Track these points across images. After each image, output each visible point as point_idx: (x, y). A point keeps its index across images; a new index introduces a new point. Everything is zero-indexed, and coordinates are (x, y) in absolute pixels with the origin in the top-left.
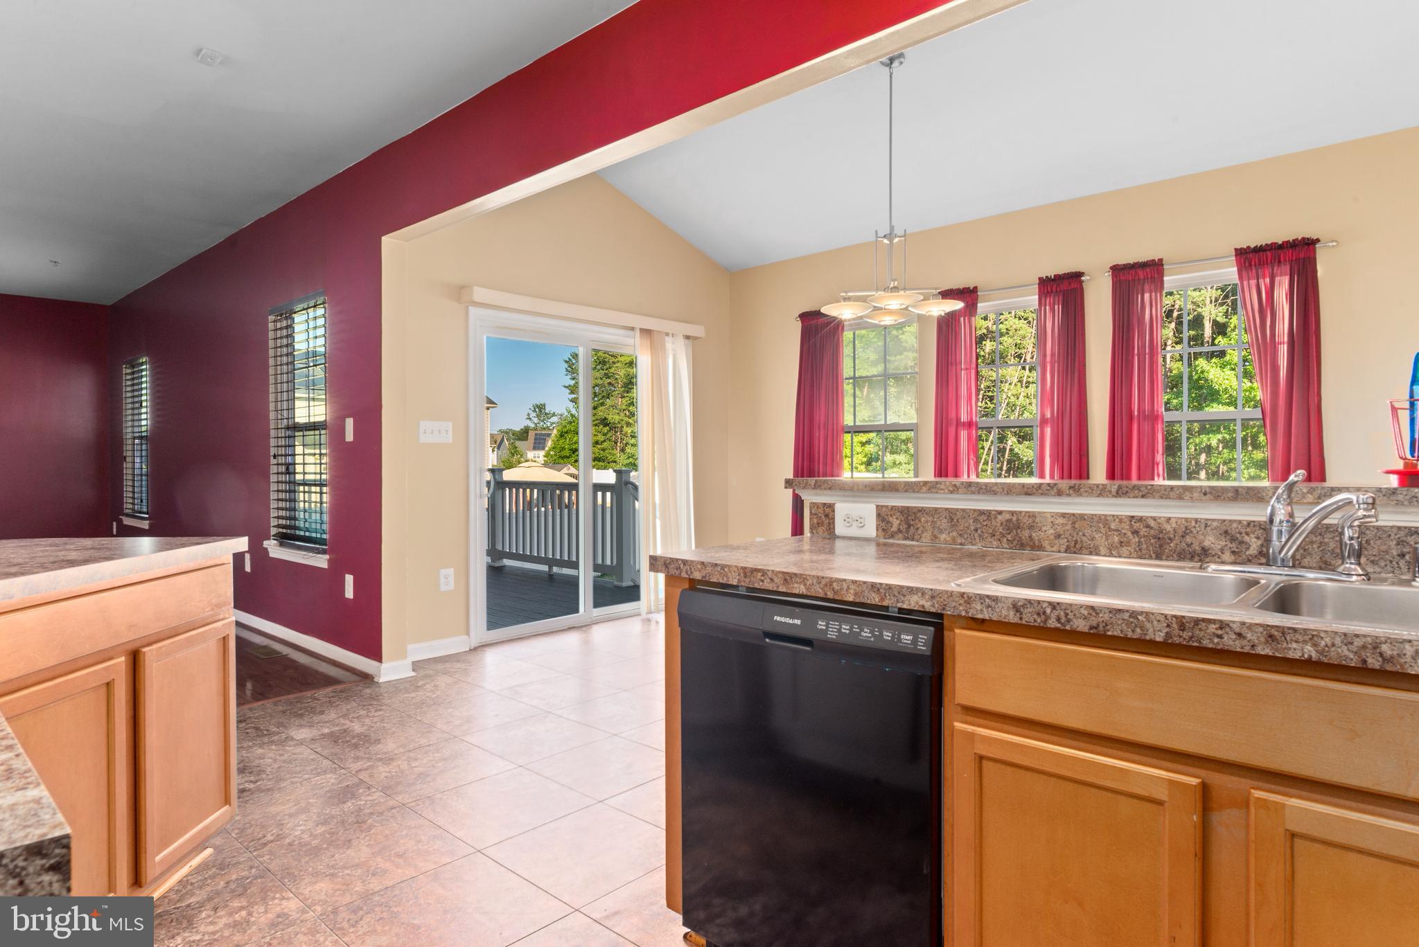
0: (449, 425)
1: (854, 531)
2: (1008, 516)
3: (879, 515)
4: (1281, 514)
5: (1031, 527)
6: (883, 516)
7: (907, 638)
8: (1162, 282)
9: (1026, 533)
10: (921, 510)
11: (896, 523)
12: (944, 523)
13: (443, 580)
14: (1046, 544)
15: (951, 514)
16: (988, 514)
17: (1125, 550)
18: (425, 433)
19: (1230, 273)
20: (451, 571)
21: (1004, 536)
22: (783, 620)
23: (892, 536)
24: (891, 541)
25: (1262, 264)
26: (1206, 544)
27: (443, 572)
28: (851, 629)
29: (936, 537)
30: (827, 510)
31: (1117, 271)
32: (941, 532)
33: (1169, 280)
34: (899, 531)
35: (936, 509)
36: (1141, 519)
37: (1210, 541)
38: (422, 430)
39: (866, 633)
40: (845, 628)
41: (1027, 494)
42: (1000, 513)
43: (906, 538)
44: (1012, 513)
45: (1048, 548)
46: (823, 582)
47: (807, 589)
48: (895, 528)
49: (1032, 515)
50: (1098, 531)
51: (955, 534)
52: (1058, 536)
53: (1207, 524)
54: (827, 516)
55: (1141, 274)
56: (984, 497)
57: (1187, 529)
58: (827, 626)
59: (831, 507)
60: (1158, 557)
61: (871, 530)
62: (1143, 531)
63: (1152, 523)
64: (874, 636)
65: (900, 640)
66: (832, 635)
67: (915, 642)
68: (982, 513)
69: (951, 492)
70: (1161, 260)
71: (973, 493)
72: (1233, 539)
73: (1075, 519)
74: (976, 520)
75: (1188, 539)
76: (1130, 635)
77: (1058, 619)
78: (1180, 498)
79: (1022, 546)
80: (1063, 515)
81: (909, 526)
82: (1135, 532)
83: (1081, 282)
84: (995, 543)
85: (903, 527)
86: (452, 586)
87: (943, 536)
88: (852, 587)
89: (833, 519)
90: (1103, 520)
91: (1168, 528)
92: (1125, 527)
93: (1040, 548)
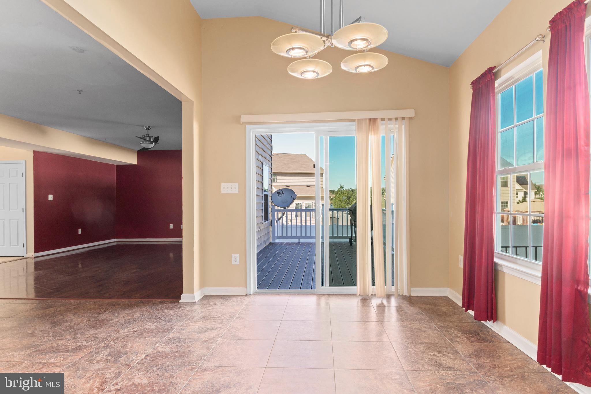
0: (237, 185)
13: (233, 259)
18: (224, 189)
20: (237, 255)
27: (233, 255)
38: (222, 187)
86: (238, 262)
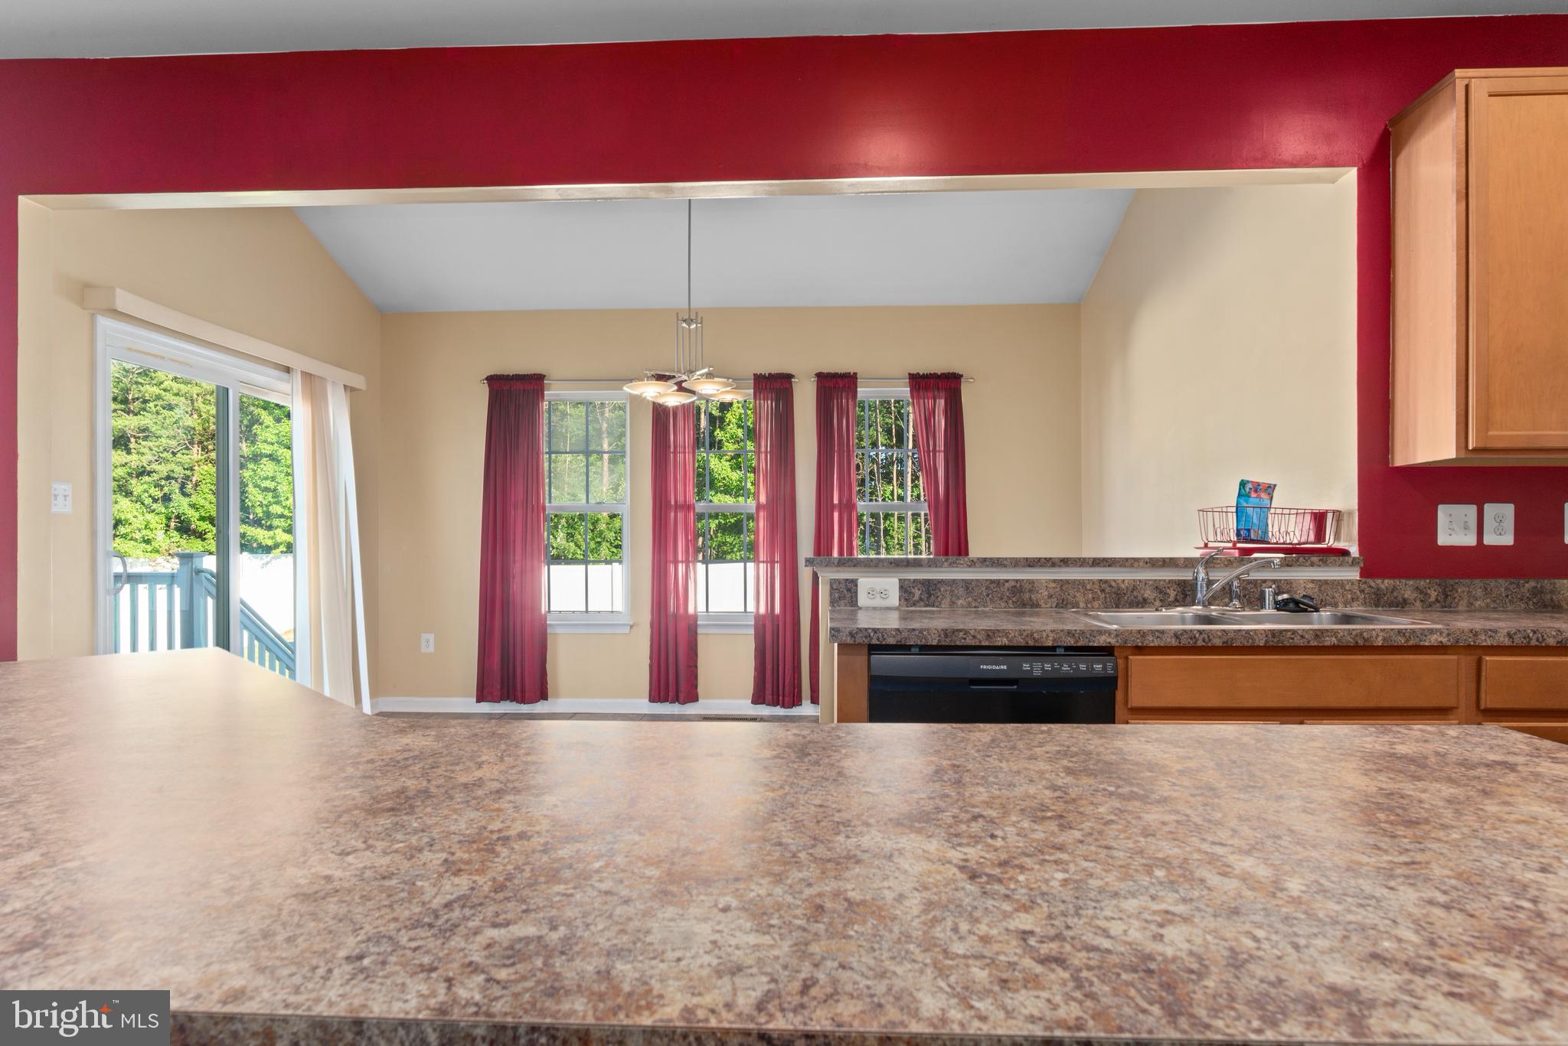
1: (878, 602)
2: (1013, 584)
3: (901, 587)
4: (1202, 575)
5: (1030, 591)
6: (905, 588)
7: (1098, 667)
8: (856, 392)
9: (1027, 596)
10: (941, 582)
11: (917, 593)
12: (961, 591)
14: (1042, 603)
15: (967, 584)
16: (997, 582)
17: (1096, 604)
19: (904, 391)
21: (1009, 598)
22: (989, 667)
23: (914, 605)
24: (913, 608)
25: (927, 388)
26: (1146, 595)
28: (1053, 666)
29: (954, 603)
30: (849, 585)
31: (822, 377)
32: (958, 598)
33: (862, 392)
34: (921, 599)
35: (954, 580)
36: (1106, 582)
37: (1148, 594)
39: (1066, 668)
40: (1048, 667)
41: (1030, 566)
42: (1007, 581)
43: (927, 606)
44: (1017, 581)
45: (1043, 605)
46: (1025, 634)
47: (1010, 641)
48: (916, 598)
49: (1031, 582)
50: (1078, 591)
51: (970, 599)
52: (1050, 596)
53: (1146, 582)
54: (849, 590)
55: (841, 383)
56: (994, 569)
57: (1135, 586)
58: (1031, 666)
59: (854, 582)
60: (1117, 607)
61: (894, 599)
62: (1108, 590)
63: (1113, 584)
64: (1072, 669)
65: (1093, 669)
66: (1037, 673)
67: (1104, 668)
68: (992, 582)
69: (969, 566)
70: (855, 374)
71: (987, 566)
72: (1161, 592)
73: (1062, 583)
74: (987, 588)
75: (1135, 593)
76: (1246, 644)
77: (1204, 640)
78: (1132, 566)
79: (1024, 605)
80: (1054, 581)
81: (930, 595)
82: (1103, 591)
83: (791, 383)
84: (1003, 604)
85: (924, 597)
87: (960, 602)
88: (1051, 635)
89: (856, 593)
90: (1082, 584)
91: (1123, 586)
92: (1096, 588)
93: (1038, 606)
